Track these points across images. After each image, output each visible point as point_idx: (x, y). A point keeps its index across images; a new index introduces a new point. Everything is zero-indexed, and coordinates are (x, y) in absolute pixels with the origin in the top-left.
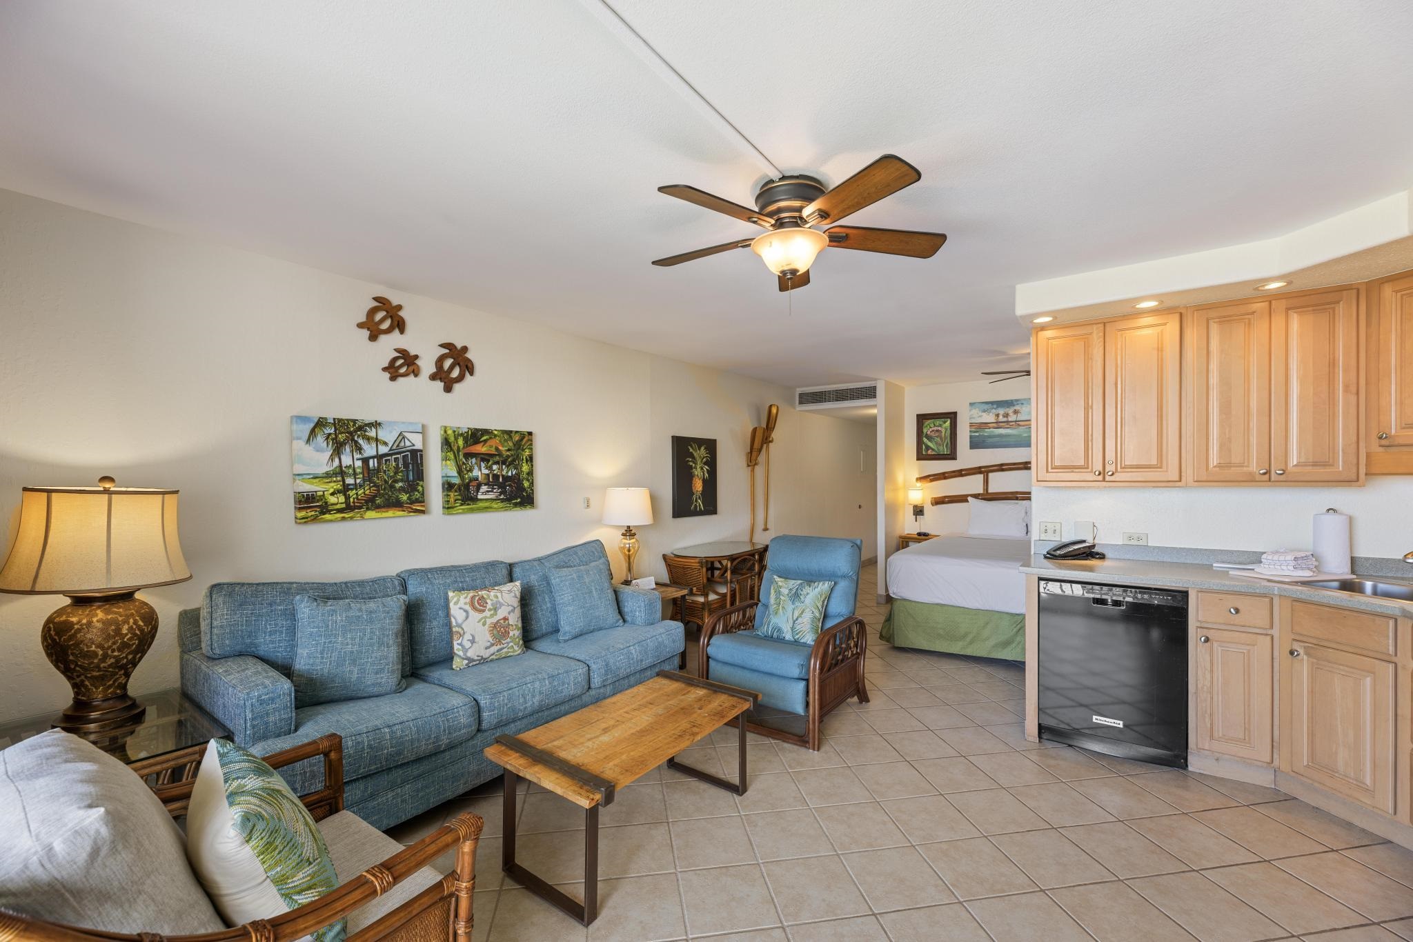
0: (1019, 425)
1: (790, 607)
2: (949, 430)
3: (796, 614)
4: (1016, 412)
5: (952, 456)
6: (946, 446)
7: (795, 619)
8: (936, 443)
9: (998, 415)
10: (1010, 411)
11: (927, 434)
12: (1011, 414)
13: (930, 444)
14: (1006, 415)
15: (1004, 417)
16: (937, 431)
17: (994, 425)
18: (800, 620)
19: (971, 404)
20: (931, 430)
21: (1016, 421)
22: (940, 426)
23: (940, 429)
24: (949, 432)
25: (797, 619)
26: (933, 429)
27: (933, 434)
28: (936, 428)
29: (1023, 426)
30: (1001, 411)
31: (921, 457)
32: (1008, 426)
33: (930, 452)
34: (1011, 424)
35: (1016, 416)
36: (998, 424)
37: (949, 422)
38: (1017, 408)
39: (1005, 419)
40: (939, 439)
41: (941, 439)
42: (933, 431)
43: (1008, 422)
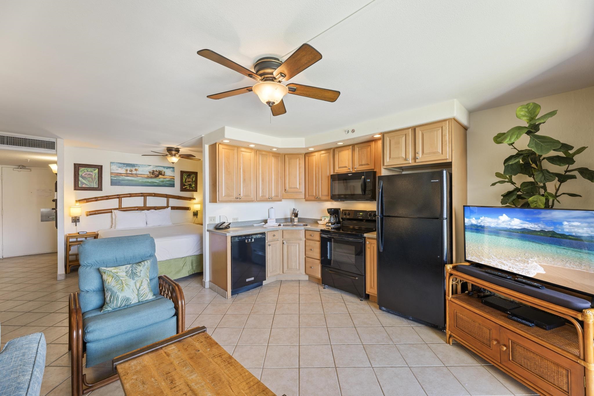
0: (137, 176)
1: (131, 282)
2: (97, 174)
3: (138, 285)
4: (136, 170)
5: (100, 188)
6: (96, 183)
7: (138, 288)
8: (89, 181)
9: (127, 170)
10: (133, 169)
11: (82, 175)
12: (134, 171)
13: (84, 181)
14: (131, 171)
15: (130, 171)
16: (89, 174)
17: (125, 175)
18: (141, 288)
19: (111, 163)
20: (85, 173)
21: (136, 174)
22: (92, 172)
23: (91, 173)
24: (97, 175)
25: (140, 288)
26: (86, 173)
27: (86, 176)
28: (88, 173)
29: (140, 176)
30: (129, 169)
31: (77, 187)
32: (132, 176)
33: (84, 186)
34: (134, 175)
35: (136, 171)
36: (127, 175)
37: (97, 170)
38: (137, 168)
39: (131, 173)
40: (90, 179)
41: (92, 179)
42: (86, 174)
43: (132, 174)
